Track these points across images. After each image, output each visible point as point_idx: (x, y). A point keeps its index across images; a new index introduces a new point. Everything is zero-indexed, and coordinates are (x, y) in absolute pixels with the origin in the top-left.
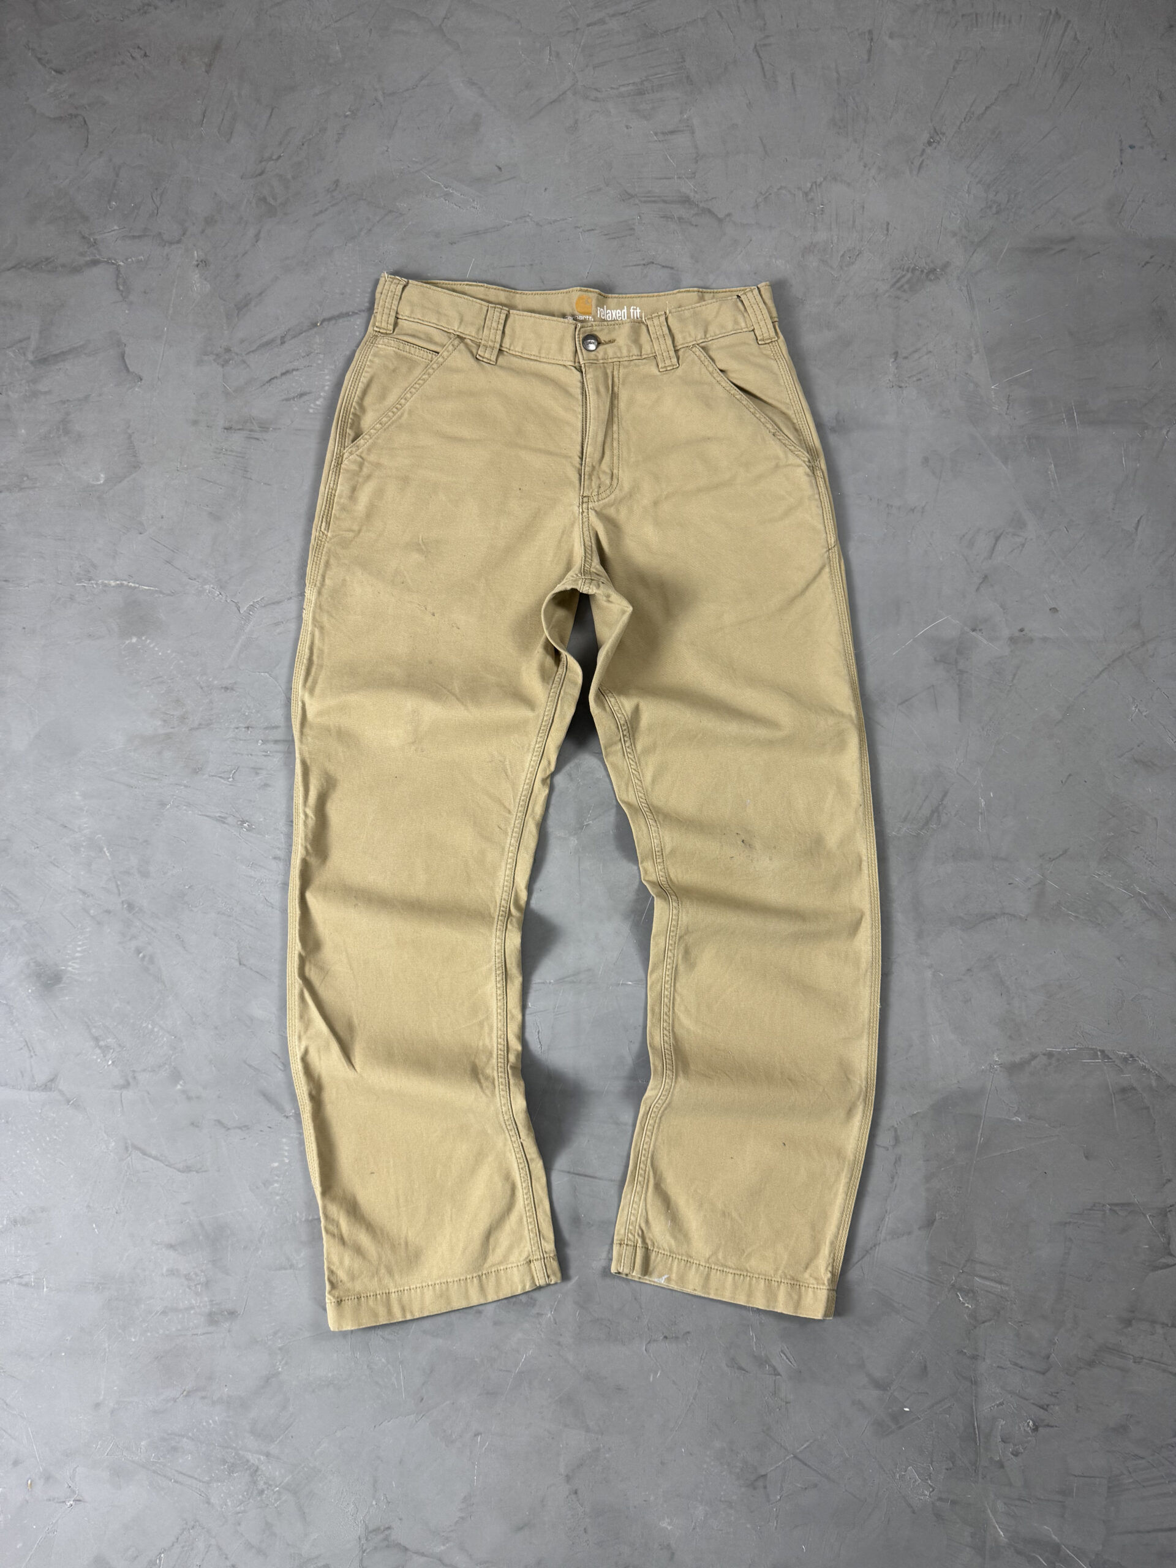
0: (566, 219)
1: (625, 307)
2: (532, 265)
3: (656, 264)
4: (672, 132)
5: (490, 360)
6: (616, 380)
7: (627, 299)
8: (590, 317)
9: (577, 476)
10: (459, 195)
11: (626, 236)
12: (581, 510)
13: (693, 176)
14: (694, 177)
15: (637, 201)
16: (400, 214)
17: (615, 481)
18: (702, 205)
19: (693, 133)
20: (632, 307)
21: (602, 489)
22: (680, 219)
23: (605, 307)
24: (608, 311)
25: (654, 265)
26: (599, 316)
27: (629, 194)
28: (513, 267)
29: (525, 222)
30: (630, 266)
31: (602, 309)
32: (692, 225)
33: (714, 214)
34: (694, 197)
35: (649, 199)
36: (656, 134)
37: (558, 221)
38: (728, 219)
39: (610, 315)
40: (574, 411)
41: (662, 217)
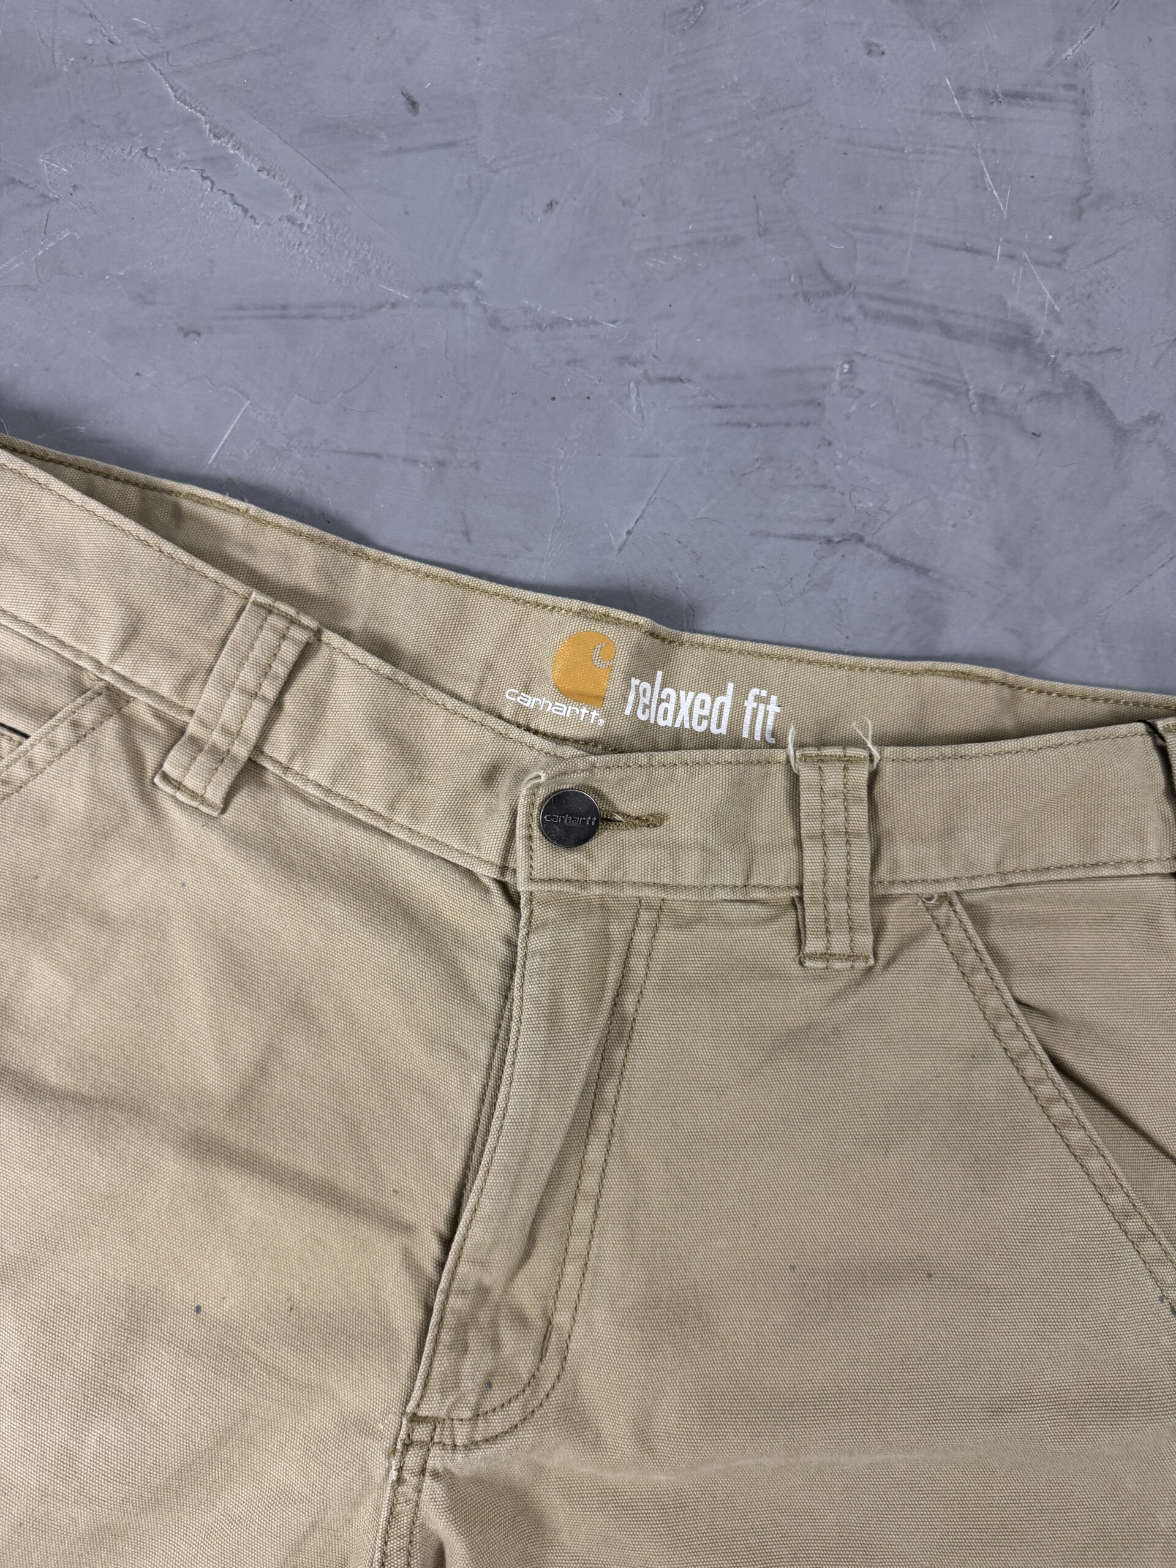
0: (595, 323)
1: (730, 686)
2: (441, 464)
3: (869, 546)
4: (1016, 96)
5: (203, 800)
6: (637, 964)
7: (741, 659)
8: (594, 713)
9: (418, 1315)
10: (255, 168)
11: (788, 425)
12: (393, 1475)
13: (1058, 258)
14: (1059, 265)
15: (852, 310)
16: (44, 196)
17: (551, 1365)
18: (1068, 365)
19: (1086, 112)
20: (755, 691)
21: (496, 1396)
22: (987, 398)
23: (660, 674)
24: (668, 691)
25: (862, 548)
26: (628, 712)
27: (829, 278)
28: (377, 456)
29: (455, 304)
30: (777, 536)
31: (646, 685)
32: (1022, 429)
33: (1103, 403)
34: (1048, 332)
35: (895, 309)
36: (962, 93)
37: (569, 324)
38: (1147, 432)
39: (671, 706)
40: (460, 1053)
41: (924, 382)
